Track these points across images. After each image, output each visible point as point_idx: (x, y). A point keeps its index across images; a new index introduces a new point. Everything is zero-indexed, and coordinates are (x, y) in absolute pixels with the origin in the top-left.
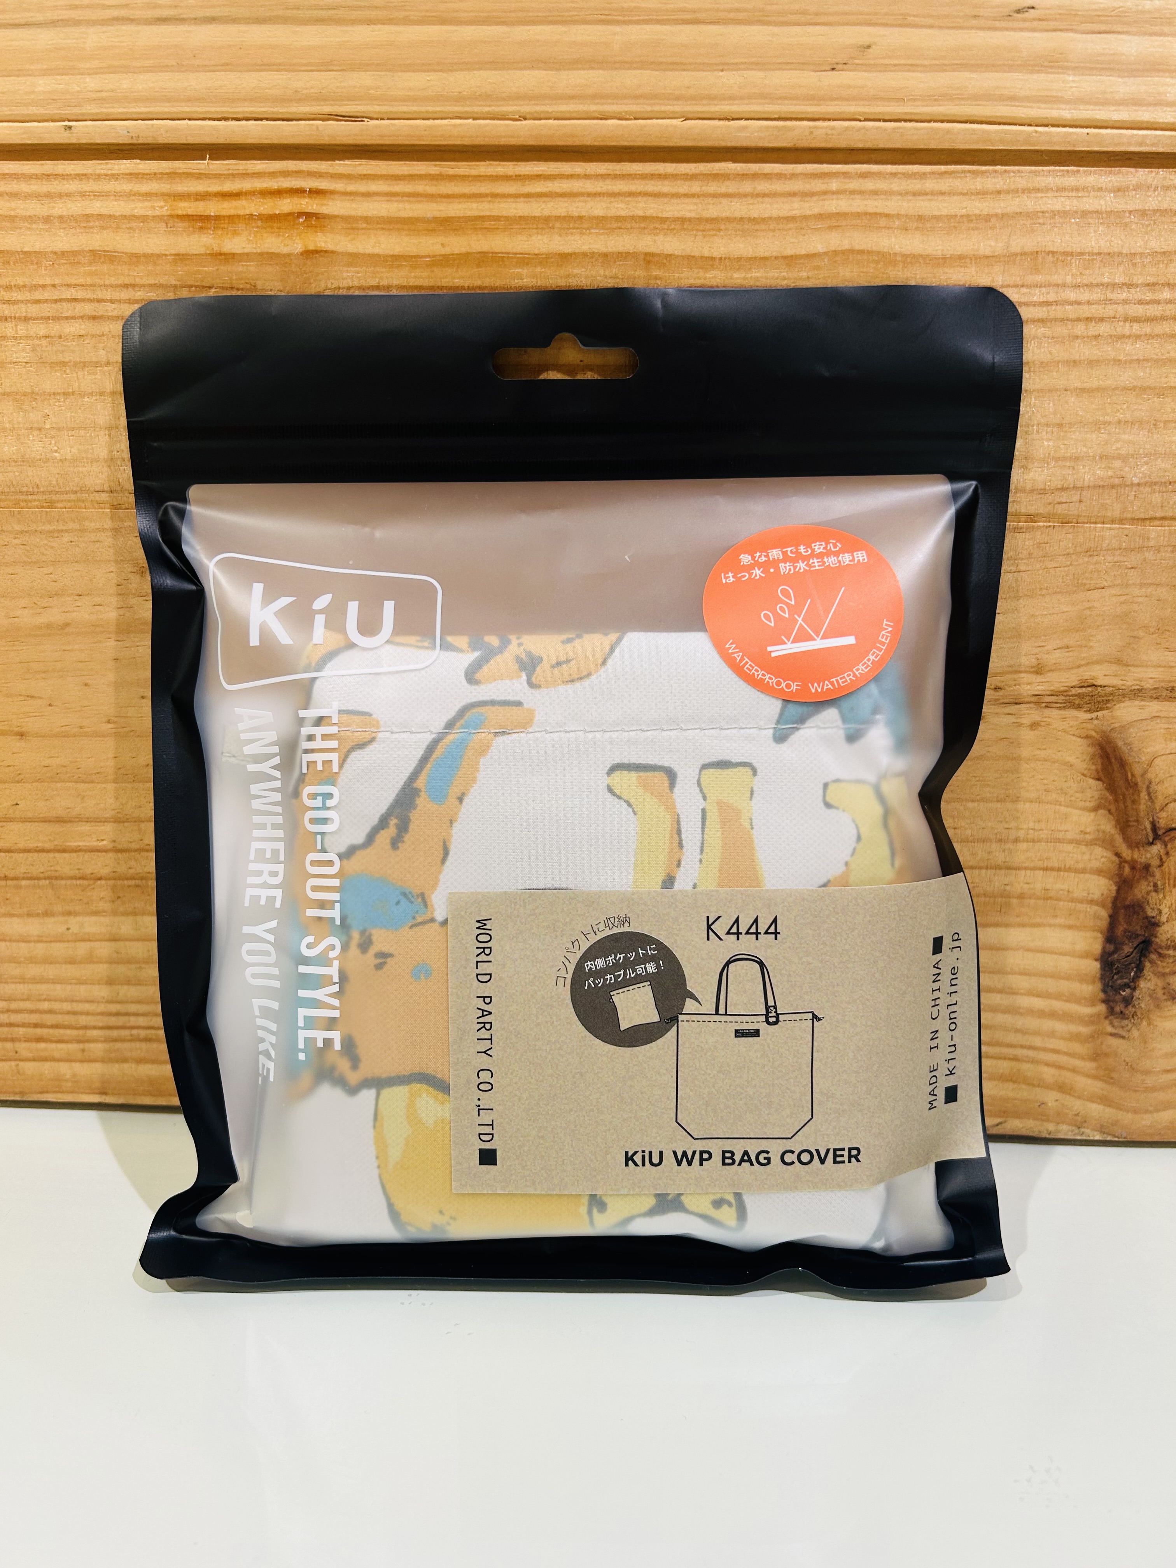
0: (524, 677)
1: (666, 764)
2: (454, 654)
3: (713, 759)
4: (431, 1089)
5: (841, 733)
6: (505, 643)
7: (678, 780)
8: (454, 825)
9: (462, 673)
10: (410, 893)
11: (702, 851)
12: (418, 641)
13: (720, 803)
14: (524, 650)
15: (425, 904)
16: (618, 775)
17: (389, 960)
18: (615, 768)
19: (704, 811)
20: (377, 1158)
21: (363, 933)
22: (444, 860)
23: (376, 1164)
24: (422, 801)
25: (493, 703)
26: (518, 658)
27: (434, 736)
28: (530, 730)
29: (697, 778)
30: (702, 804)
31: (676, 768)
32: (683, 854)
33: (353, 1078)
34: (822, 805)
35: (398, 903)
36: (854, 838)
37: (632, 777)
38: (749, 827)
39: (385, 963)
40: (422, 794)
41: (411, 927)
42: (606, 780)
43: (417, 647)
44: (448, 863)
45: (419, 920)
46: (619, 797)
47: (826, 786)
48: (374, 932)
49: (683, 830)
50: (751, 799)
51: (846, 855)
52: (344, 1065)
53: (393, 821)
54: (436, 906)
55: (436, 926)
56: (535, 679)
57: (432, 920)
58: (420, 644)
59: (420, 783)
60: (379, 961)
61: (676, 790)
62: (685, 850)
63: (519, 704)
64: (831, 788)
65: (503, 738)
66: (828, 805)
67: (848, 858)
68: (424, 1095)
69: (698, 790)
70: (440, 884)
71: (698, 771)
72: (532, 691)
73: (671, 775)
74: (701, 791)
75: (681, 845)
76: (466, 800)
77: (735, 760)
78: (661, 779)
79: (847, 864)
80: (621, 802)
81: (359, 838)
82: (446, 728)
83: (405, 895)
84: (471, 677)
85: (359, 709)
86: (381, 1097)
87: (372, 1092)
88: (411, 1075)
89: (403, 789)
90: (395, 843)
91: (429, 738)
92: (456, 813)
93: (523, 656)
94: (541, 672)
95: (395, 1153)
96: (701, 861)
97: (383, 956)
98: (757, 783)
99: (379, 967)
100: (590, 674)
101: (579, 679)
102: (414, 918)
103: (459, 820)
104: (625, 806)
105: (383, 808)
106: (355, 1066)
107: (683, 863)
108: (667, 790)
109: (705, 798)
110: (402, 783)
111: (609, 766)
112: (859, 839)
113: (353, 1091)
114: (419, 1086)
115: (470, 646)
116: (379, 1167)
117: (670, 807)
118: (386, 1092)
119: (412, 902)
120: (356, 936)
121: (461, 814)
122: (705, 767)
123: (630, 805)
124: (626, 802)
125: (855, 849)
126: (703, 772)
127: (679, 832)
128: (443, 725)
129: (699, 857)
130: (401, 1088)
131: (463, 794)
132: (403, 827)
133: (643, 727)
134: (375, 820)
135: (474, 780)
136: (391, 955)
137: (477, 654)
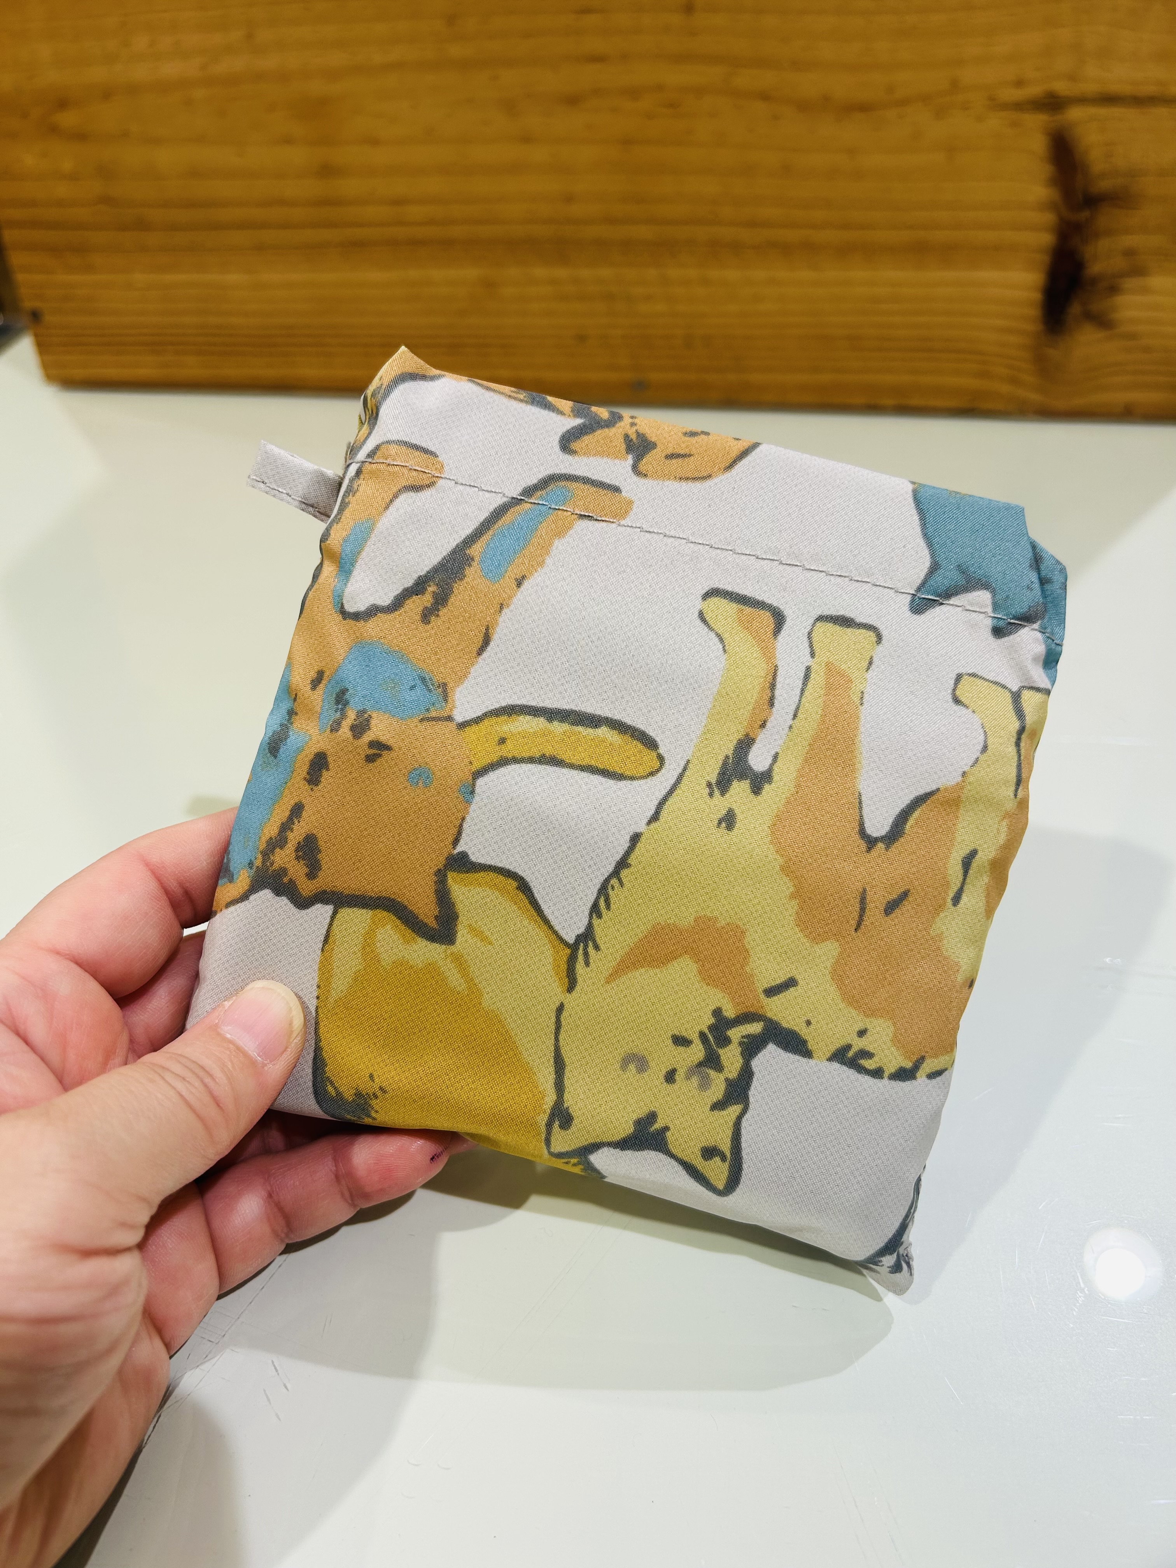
0: (630, 460)
1: (775, 604)
2: (553, 415)
3: (833, 612)
4: (398, 922)
5: (989, 623)
6: (616, 419)
7: (785, 627)
8: (505, 611)
9: (557, 438)
10: (431, 679)
11: (795, 716)
12: (512, 391)
13: (829, 667)
14: (637, 432)
15: (446, 698)
16: (715, 602)
17: (385, 753)
18: (713, 593)
19: (808, 669)
20: (318, 987)
21: (361, 713)
22: (481, 651)
23: (315, 994)
24: (471, 573)
25: (586, 481)
26: (626, 436)
27: (505, 499)
28: (623, 522)
29: (809, 628)
30: (807, 661)
31: (788, 612)
32: (770, 713)
33: (306, 887)
34: (949, 698)
35: (412, 688)
36: (980, 747)
37: (731, 608)
38: (858, 702)
39: (380, 755)
40: (475, 564)
41: (422, 720)
42: (699, 604)
43: (510, 396)
44: (485, 655)
45: (433, 714)
46: (711, 628)
47: (959, 678)
48: (374, 715)
49: (778, 686)
50: (868, 669)
51: (965, 764)
52: (297, 871)
53: (432, 588)
54: (457, 703)
55: (452, 726)
56: (643, 466)
57: (449, 718)
58: (513, 394)
59: (476, 550)
60: (371, 752)
61: (780, 637)
62: (774, 709)
63: (617, 490)
64: (965, 680)
65: (586, 523)
66: (957, 701)
67: (966, 769)
68: (389, 927)
69: (807, 644)
70: (470, 676)
71: (811, 621)
72: (635, 478)
73: (779, 619)
74: (811, 646)
75: (771, 703)
76: (526, 584)
77: (860, 619)
78: (767, 618)
79: (964, 774)
80: (712, 635)
81: (386, 600)
82: (521, 494)
83: (423, 680)
84: (567, 442)
85: (424, 445)
86: (338, 916)
87: (329, 909)
88: (379, 898)
89: (454, 552)
90: (427, 615)
91: (499, 500)
92: (510, 598)
93: (633, 437)
94: (650, 461)
95: (340, 985)
96: (791, 727)
97: (379, 748)
98: (879, 652)
99: (370, 759)
100: (709, 476)
101: (695, 479)
102: (428, 710)
103: (512, 607)
104: (716, 640)
105: (424, 568)
106: (312, 875)
107: (768, 724)
108: (770, 634)
109: (813, 655)
110: (454, 544)
111: (707, 589)
112: (985, 748)
113: (302, 903)
114: (385, 913)
115: (573, 411)
116: (318, 998)
117: (769, 654)
118: (346, 913)
119: (430, 691)
120: (351, 715)
121: (515, 600)
122: (821, 618)
123: (721, 640)
124: (718, 635)
125: (977, 760)
126: (818, 624)
127: (773, 686)
128: (520, 489)
129: (790, 722)
130: (364, 911)
131: (524, 577)
132: (441, 600)
133: (758, 553)
134: (409, 583)
135: (542, 564)
136: (388, 748)
137: (578, 421)
